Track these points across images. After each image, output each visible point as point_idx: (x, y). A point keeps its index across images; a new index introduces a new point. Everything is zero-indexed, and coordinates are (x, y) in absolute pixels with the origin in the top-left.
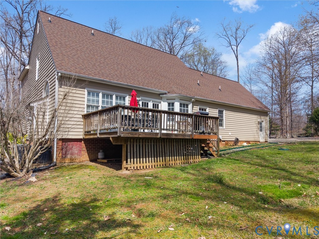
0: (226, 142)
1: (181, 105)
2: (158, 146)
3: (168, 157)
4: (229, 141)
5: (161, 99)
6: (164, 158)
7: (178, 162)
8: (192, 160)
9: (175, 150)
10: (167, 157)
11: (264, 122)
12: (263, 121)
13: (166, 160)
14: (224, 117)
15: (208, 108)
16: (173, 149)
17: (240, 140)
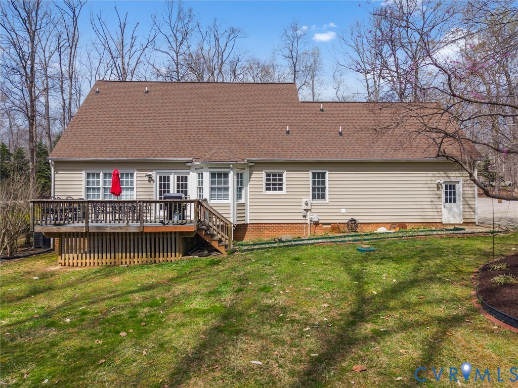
0: (332, 224)
1: (213, 175)
2: (104, 240)
3: (120, 254)
4: (339, 223)
5: (189, 168)
6: (113, 254)
7: (136, 260)
8: (161, 259)
9: (132, 245)
10: (118, 253)
11: (461, 182)
12: (458, 182)
13: (117, 257)
14: (327, 183)
15: (285, 173)
16: (128, 244)
17: (360, 221)
